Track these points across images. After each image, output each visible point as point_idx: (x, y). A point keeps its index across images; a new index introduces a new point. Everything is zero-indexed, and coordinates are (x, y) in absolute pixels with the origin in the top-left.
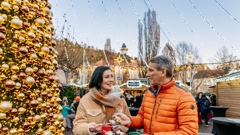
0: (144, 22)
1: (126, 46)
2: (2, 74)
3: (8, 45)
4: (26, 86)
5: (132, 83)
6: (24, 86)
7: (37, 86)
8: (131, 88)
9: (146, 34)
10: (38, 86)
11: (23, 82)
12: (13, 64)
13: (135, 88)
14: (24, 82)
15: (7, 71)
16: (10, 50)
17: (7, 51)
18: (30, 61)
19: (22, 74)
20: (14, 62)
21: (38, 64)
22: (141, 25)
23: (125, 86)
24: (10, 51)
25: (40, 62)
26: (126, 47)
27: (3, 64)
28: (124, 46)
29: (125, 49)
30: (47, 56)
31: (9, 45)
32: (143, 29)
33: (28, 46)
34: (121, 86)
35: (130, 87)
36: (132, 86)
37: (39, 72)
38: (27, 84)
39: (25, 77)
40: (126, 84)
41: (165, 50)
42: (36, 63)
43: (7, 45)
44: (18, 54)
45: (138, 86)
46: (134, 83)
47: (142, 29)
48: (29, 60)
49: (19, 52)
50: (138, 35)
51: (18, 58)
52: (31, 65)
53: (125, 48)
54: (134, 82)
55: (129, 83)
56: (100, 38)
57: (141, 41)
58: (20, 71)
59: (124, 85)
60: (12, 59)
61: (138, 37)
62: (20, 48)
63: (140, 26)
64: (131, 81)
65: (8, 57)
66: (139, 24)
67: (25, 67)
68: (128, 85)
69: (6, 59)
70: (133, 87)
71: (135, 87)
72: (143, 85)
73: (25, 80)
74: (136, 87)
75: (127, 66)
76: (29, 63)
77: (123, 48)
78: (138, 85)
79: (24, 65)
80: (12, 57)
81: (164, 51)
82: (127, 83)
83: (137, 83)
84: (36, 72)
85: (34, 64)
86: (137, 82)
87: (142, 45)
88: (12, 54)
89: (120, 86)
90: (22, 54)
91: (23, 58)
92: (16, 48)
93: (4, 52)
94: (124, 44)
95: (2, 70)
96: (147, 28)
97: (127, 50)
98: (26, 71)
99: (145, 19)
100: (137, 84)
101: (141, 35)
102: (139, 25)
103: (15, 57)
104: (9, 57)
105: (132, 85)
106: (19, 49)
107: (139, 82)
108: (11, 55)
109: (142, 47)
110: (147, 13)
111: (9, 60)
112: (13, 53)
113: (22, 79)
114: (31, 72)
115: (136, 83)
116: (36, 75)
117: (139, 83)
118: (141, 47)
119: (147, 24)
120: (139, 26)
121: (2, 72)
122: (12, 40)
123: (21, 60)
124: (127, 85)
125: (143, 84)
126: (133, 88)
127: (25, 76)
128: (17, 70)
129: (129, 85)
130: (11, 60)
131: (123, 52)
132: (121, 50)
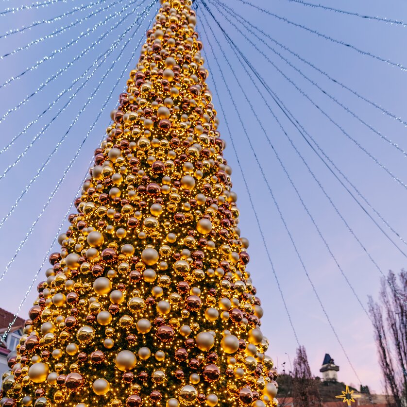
0: (382, 300)
1: (333, 360)
3: (221, 388)
9: (394, 327)
16: (226, 396)
17: (222, 399)
22: (375, 307)
24: (225, 399)
26: (333, 363)
28: (328, 360)
29: (333, 367)
32: (385, 316)
47: (381, 317)
50: (375, 331)
53: (332, 365)
57: (384, 345)
61: (374, 337)
63: (375, 311)
66: (371, 305)
77: (325, 366)
87: (388, 353)
92: (234, 392)
94: (327, 356)
96: (394, 313)
97: (337, 369)
99: (384, 294)
101: (382, 331)
102: (373, 308)
106: (238, 394)
110: (387, 278)
112: (229, 401)
118: (388, 360)
119: (391, 303)
120: (373, 310)
122: (225, 376)
131: (327, 375)
132: (322, 370)
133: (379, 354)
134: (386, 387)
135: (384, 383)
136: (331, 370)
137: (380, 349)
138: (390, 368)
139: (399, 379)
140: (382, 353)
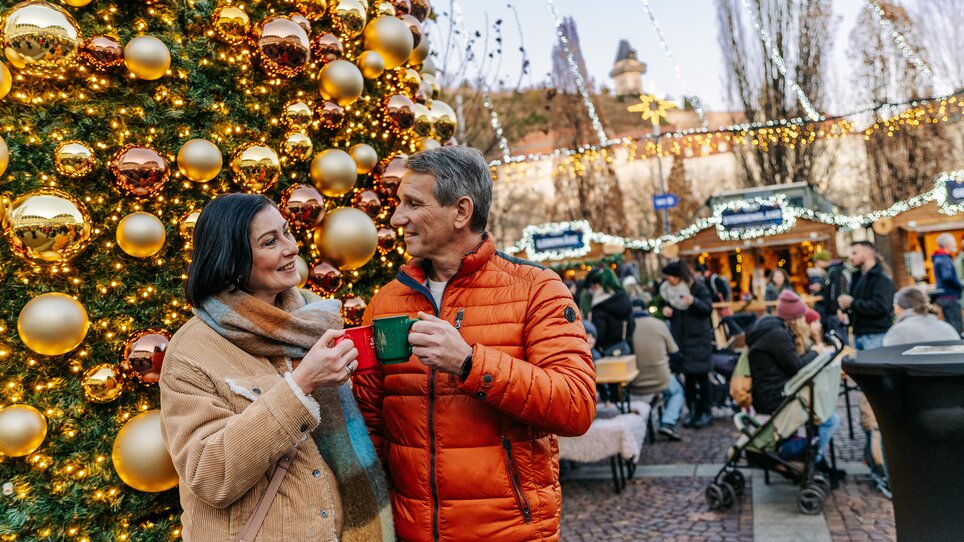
1: (633, 53)
2: (188, 210)
3: (191, 16)
4: (333, 269)
5: (742, 212)
6: (322, 271)
7: (387, 268)
8: (740, 241)
10: (390, 265)
11: (313, 247)
12: (237, 138)
13: (763, 236)
14: (320, 248)
15: (213, 183)
16: (210, 47)
17: (196, 57)
18: (329, 108)
19: (300, 197)
20: (241, 123)
21: (367, 125)
23: (705, 234)
24: (208, 56)
25: (373, 113)
26: (635, 58)
27: (186, 140)
28: (625, 53)
29: (635, 66)
30: (400, 76)
31: (198, 15)
33: (304, 14)
34: (688, 237)
35: (735, 234)
36: (741, 230)
37: (385, 175)
38: (335, 255)
39: (321, 217)
40: (712, 220)
41: (864, 28)
42: (357, 120)
43: (190, 21)
44: (259, 73)
45: (774, 226)
46: (754, 212)
48: (319, 102)
49: (259, 55)
51: (260, 98)
52: (334, 133)
53: (633, 62)
54: (754, 207)
55: (727, 213)
56: (553, 9)
58: (285, 179)
59: (702, 231)
60: (226, 106)
62: (261, 27)
64: (732, 205)
65: (202, 96)
67: (309, 152)
68: (722, 228)
69: (197, 106)
70: (752, 233)
71: (761, 232)
72: (805, 217)
73: (322, 236)
74: (767, 233)
75: (698, 130)
76: (321, 125)
77: (619, 64)
78: (779, 221)
79: (298, 138)
80: (225, 93)
81: (863, 33)
82: (717, 219)
83: (770, 209)
84: (371, 179)
85: (349, 131)
86: (770, 202)
88: (223, 73)
89: (681, 239)
90: (282, 64)
91: (285, 95)
92: (240, 30)
93: (175, 62)
94: (624, 45)
95: (184, 178)
97: (642, 69)
98: (315, 173)
100: (770, 215)
103: (241, 93)
104: (212, 92)
105: (744, 225)
106: (256, 38)
107: (780, 202)
108: (221, 83)
109: (741, 33)
111: (211, 113)
112: (224, 64)
113: (303, 229)
114: (344, 178)
115: (763, 209)
116: (370, 192)
117: (777, 208)
121: (186, 194)
123: (276, 111)
124: (714, 226)
125: (802, 211)
126: (752, 239)
127: (319, 209)
128: (271, 172)
129: (729, 227)
130: (226, 112)
131: (623, 82)
132: (614, 74)
133: (719, 24)
134: (729, 88)
135: (726, 81)
136: (631, 71)
137: (723, 13)
138: (740, 50)
139: (754, 71)
140: (726, 20)
